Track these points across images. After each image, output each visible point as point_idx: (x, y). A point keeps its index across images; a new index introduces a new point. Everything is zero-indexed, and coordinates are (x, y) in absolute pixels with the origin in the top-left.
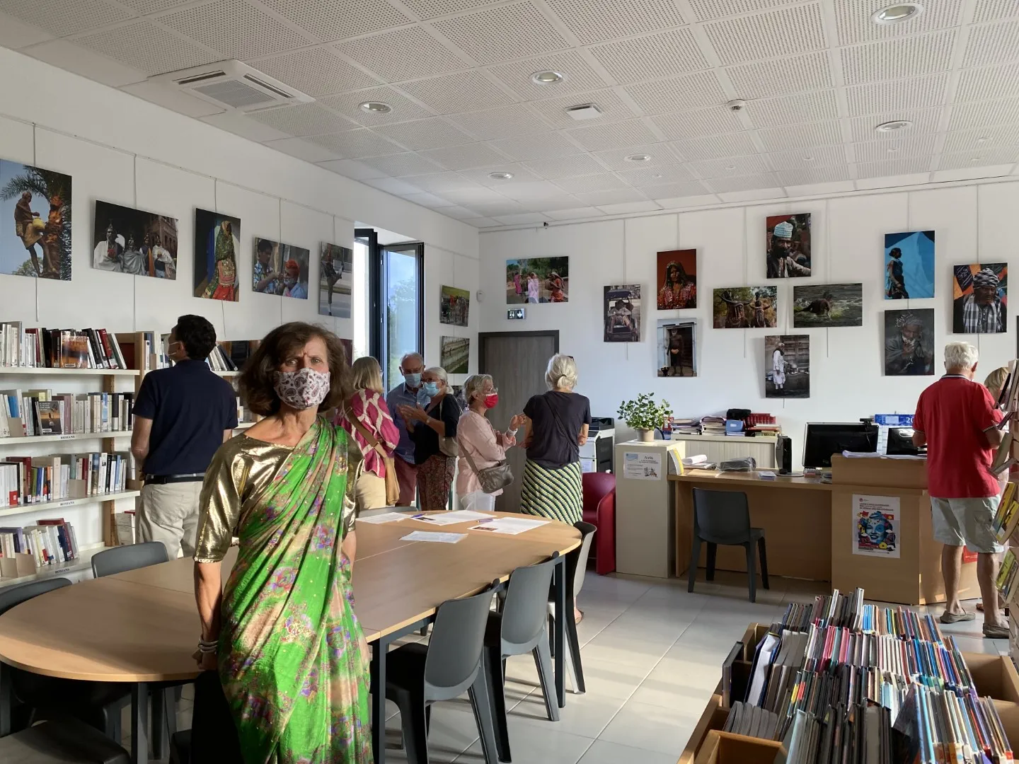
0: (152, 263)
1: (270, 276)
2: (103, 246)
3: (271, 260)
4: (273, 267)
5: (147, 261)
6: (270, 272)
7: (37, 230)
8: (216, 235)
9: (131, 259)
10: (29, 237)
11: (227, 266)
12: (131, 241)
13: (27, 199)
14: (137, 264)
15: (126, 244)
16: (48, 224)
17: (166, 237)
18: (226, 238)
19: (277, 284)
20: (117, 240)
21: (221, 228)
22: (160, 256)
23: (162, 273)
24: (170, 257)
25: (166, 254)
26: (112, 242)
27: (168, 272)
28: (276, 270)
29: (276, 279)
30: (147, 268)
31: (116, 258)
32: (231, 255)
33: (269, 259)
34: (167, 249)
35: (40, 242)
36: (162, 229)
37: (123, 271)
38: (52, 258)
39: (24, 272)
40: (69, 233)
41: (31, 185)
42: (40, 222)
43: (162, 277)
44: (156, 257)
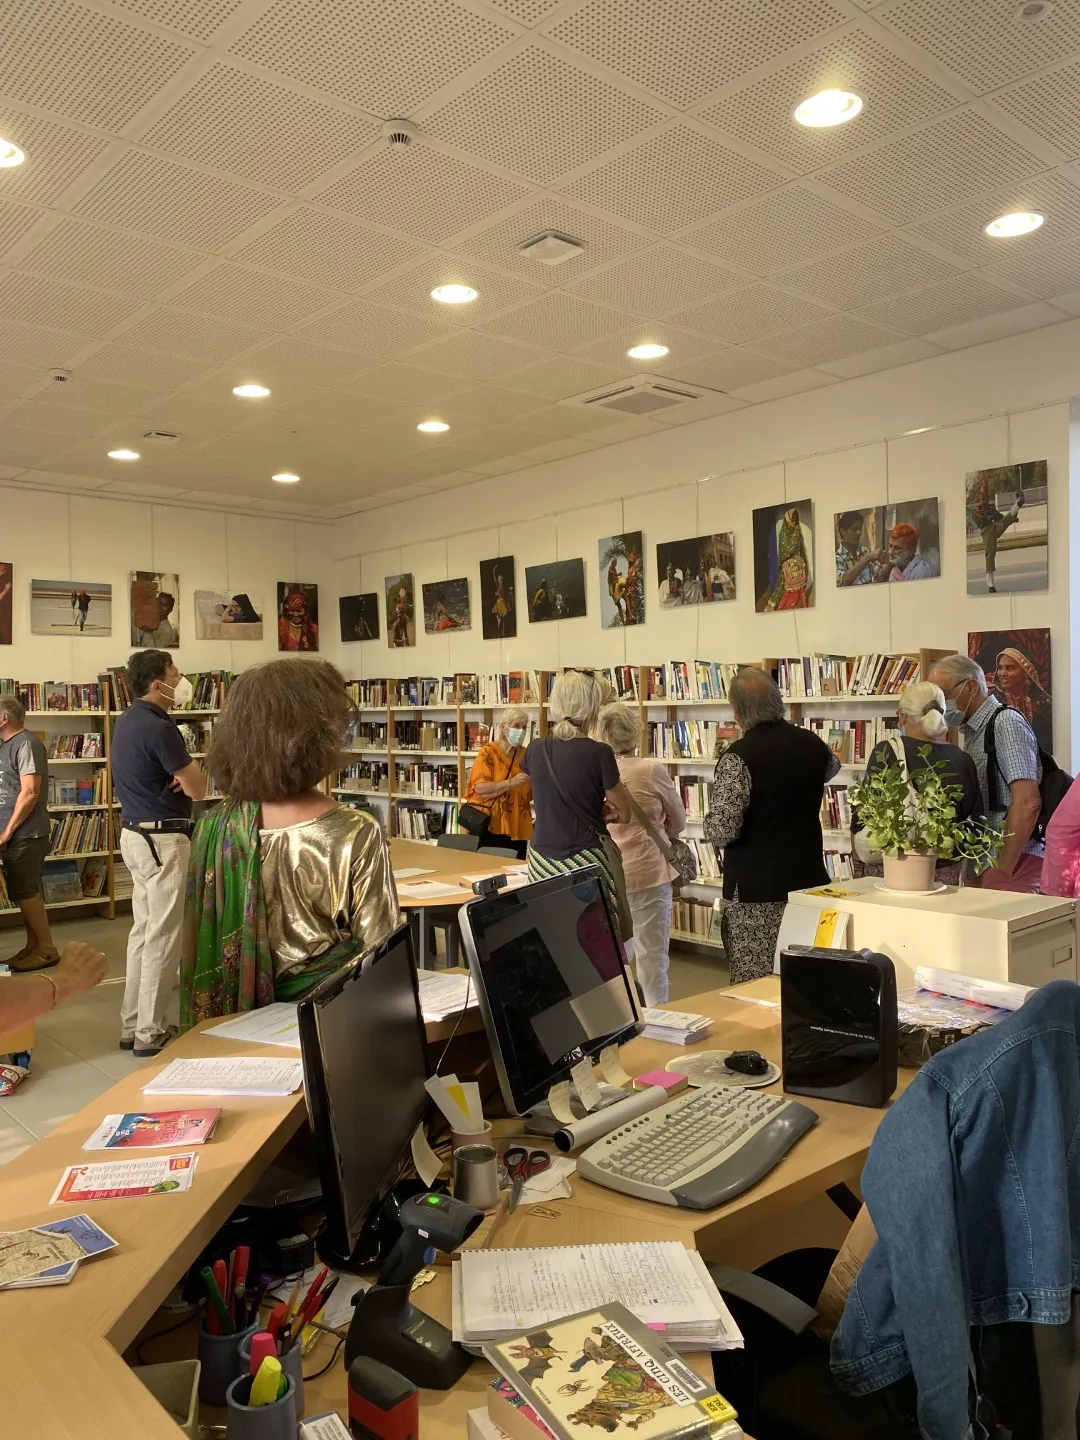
0: (709, 587)
1: (863, 559)
2: (666, 583)
3: (862, 537)
4: (867, 544)
5: (704, 587)
6: (862, 554)
7: (621, 587)
8: (778, 531)
9: (691, 590)
10: (617, 596)
11: (795, 565)
12: (688, 572)
13: (614, 563)
14: (695, 593)
15: (684, 576)
16: (628, 579)
17: (721, 556)
18: (793, 530)
19: (876, 568)
20: (676, 575)
21: (785, 521)
22: (716, 578)
23: (720, 595)
24: (727, 577)
25: (723, 574)
26: (672, 578)
27: (726, 592)
28: (873, 549)
29: (873, 560)
30: (705, 595)
31: (677, 594)
32: (800, 550)
33: (858, 537)
34: (723, 569)
35: (623, 597)
36: (715, 550)
37: (683, 604)
38: (632, 608)
39: (615, 625)
40: (642, 581)
41: (616, 552)
42: (622, 580)
43: (720, 600)
44: (712, 580)
